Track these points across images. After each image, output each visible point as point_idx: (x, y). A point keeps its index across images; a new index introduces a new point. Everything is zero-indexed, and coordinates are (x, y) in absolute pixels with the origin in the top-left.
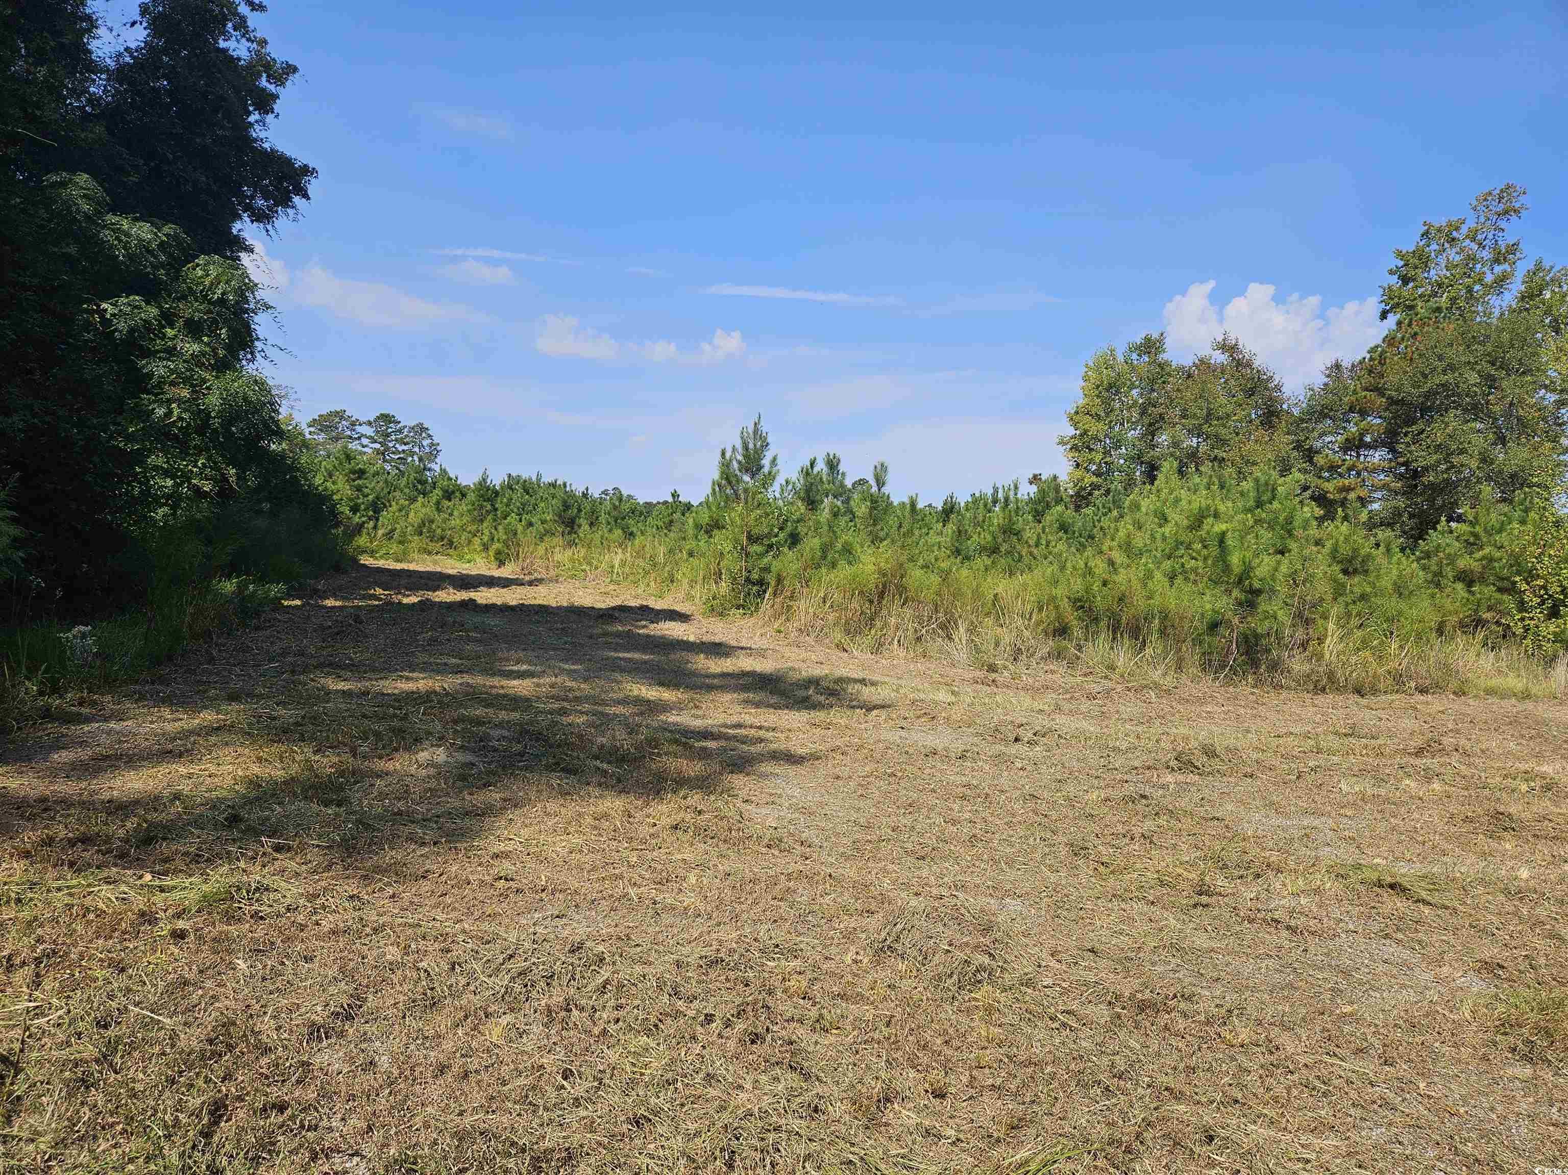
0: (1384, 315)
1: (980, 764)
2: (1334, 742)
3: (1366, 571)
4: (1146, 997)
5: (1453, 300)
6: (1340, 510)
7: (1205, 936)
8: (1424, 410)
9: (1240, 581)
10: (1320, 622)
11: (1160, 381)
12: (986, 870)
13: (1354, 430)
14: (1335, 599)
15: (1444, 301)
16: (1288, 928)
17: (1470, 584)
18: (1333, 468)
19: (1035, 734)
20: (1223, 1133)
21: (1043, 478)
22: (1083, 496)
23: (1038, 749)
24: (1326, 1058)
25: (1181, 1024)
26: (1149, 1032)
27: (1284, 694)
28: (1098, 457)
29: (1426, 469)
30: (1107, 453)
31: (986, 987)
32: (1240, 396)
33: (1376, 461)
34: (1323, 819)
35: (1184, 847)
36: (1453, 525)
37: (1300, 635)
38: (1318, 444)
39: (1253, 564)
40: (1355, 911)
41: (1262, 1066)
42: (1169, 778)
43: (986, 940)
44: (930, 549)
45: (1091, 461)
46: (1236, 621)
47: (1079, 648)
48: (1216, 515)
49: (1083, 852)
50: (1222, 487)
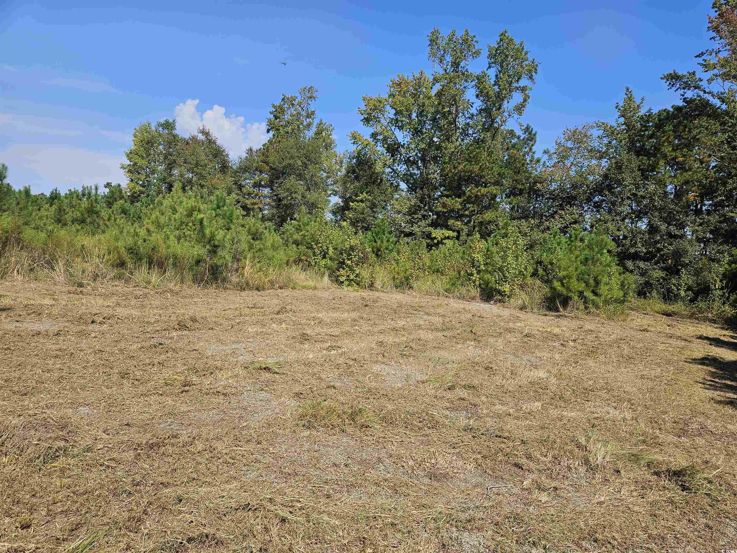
0: (268, 131)
1: (69, 337)
2: (247, 311)
3: (261, 239)
4: (154, 441)
5: (293, 130)
6: (251, 212)
7: (185, 405)
8: (283, 174)
9: (210, 241)
10: (243, 260)
11: (174, 144)
12: (68, 394)
13: (257, 178)
14: (249, 250)
15: (289, 129)
16: (223, 394)
17: (298, 245)
18: (249, 194)
19: (104, 319)
20: (186, 496)
21: (113, 185)
22: (135, 197)
23: (105, 326)
24: (235, 448)
25: (170, 449)
26: (154, 458)
27: (228, 292)
28: (143, 177)
29: (283, 198)
30: (147, 176)
31: (62, 459)
32: (211, 157)
33: (266, 193)
34: (240, 344)
35: (179, 365)
36: (292, 221)
37: (235, 266)
38: (243, 183)
39: (216, 234)
40: (250, 381)
41: (207, 459)
42: (175, 334)
43: (64, 433)
44: (41, 218)
45: (139, 179)
46: (208, 259)
47: (131, 273)
48: (199, 211)
49: (126, 376)
50: (202, 197)
